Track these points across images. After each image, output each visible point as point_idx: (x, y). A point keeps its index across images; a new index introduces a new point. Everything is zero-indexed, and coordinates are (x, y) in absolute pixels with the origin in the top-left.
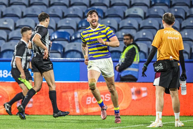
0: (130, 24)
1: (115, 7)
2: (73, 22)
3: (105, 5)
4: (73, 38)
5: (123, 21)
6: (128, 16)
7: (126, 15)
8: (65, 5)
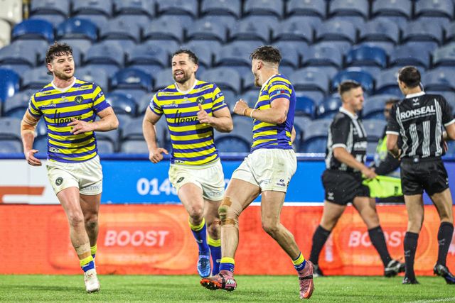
0: (444, 80)
1: (411, 44)
2: (321, 76)
3: (389, 40)
4: (322, 110)
5: (429, 73)
6: (439, 64)
7: (436, 60)
8: (303, 39)
